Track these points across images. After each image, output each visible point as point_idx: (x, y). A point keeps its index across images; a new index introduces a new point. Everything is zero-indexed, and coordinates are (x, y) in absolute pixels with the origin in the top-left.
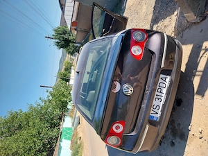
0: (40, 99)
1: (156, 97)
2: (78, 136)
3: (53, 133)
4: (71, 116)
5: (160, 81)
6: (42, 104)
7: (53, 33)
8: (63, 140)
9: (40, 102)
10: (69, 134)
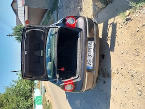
0: (13, 81)
1: (88, 55)
2: (47, 100)
3: (29, 103)
4: (39, 88)
5: (89, 45)
6: (16, 84)
7: (13, 31)
8: (37, 105)
9: (13, 83)
10: (40, 100)
